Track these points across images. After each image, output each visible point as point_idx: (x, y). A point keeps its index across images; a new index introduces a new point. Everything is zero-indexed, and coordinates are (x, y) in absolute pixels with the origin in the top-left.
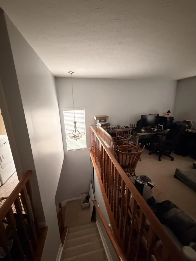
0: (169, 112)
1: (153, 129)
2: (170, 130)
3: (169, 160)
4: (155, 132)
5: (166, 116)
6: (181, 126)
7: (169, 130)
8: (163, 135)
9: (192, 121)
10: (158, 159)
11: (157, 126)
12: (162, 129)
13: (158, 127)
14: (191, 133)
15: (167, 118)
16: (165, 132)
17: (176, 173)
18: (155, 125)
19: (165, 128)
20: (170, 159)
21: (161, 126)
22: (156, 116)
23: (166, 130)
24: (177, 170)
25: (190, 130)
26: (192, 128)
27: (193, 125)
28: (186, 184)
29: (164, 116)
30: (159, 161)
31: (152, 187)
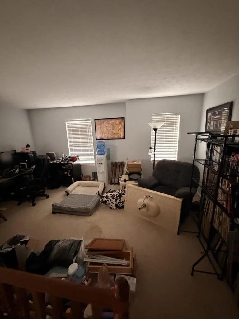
0: (28, 146)
1: (12, 170)
2: (36, 167)
3: (44, 199)
4: (17, 174)
5: (26, 151)
6: (44, 159)
7: (34, 167)
8: (30, 174)
9: (54, 153)
10: (32, 205)
11: (18, 166)
12: (27, 168)
13: (20, 167)
14: (56, 164)
15: (27, 153)
16: (30, 170)
17: (53, 209)
18: (15, 165)
19: (30, 165)
20: (46, 197)
21: (25, 165)
22: (13, 152)
23: (32, 168)
24: (53, 205)
25: (55, 162)
26: (56, 159)
27: (56, 156)
28: (64, 214)
29: (24, 152)
30: (34, 207)
31: (26, 242)
